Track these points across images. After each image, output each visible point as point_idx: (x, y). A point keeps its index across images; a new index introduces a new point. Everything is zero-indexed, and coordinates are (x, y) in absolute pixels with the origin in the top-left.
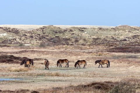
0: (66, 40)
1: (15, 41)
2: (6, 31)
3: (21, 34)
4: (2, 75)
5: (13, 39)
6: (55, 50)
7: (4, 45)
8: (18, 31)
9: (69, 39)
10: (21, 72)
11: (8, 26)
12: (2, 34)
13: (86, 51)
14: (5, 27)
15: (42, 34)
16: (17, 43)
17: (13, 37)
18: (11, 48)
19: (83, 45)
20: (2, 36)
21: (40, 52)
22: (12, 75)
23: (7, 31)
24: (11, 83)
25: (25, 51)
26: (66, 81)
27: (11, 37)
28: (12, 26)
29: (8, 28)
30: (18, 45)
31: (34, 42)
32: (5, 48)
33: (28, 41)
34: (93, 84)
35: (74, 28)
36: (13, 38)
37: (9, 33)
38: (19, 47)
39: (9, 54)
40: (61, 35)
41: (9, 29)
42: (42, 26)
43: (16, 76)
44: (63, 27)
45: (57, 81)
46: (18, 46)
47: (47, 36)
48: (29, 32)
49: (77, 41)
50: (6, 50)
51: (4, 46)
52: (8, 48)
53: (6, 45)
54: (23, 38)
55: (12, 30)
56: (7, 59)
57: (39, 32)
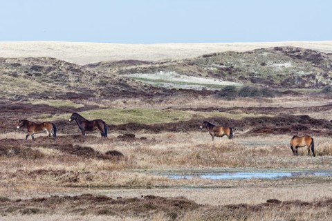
1: (312, 81)
2: (291, 56)
3: (328, 63)
4: (282, 163)
5: (308, 76)
7: (287, 90)
8: (319, 55)
10: (326, 156)
11: (295, 44)
12: (280, 65)
14: (287, 47)
16: (317, 86)
17: (308, 70)
18: (304, 97)
20: (281, 69)
22: (305, 164)
23: (294, 57)
24: (304, 182)
27: (302, 70)
28: (305, 45)
29: (294, 49)
30: (319, 90)
32: (289, 97)
36: (308, 73)
37: (298, 60)
38: (323, 95)
39: (298, 114)
41: (299, 51)
43: (315, 166)
46: (319, 93)
50: (291, 103)
51: (285, 93)
52: (295, 98)
53: (291, 90)
55: (305, 53)
56: (294, 124)
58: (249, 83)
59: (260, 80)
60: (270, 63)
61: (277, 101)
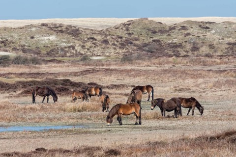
0: (175, 46)
1: (73, 51)
2: (55, 31)
3: (85, 36)
4: (48, 119)
5: (69, 47)
6: (153, 68)
7: (52, 58)
8: (78, 30)
9: (180, 46)
10: (84, 112)
11: (58, 21)
12: (46, 38)
13: (214, 68)
14: (52, 24)
15: (125, 36)
16: (76, 55)
17: (69, 42)
18: (66, 64)
19: (207, 56)
20: (47, 42)
21: (121, 71)
22: (66, 118)
23: (57, 32)
24: (66, 134)
25: (93, 71)
26: (174, 128)
27: (64, 42)
28: (66, 22)
29: (58, 25)
30: (78, 58)
31: (111, 52)
32: (53, 65)
33: (98, 50)
34: (228, 134)
35: (189, 22)
36: (69, 45)
37: (61, 34)
38: (82, 63)
39: (61, 78)
40: (165, 36)
41: (61, 27)
42: (125, 20)
43: (75, 120)
44: (168, 21)
45: (156, 128)
46: (78, 61)
47: (136, 39)
48: (101, 33)
49: (195, 48)
50: (55, 69)
51: (50, 61)
52: (58, 65)
53: (55, 58)
54: (89, 44)
55: (67, 28)
56: (58, 86)
57: (119, 33)
58: (21, 54)
59: (30, 51)
60: (37, 37)
61: (44, 68)
